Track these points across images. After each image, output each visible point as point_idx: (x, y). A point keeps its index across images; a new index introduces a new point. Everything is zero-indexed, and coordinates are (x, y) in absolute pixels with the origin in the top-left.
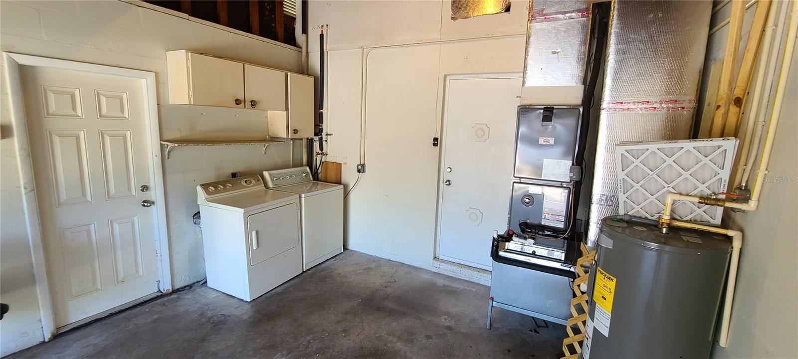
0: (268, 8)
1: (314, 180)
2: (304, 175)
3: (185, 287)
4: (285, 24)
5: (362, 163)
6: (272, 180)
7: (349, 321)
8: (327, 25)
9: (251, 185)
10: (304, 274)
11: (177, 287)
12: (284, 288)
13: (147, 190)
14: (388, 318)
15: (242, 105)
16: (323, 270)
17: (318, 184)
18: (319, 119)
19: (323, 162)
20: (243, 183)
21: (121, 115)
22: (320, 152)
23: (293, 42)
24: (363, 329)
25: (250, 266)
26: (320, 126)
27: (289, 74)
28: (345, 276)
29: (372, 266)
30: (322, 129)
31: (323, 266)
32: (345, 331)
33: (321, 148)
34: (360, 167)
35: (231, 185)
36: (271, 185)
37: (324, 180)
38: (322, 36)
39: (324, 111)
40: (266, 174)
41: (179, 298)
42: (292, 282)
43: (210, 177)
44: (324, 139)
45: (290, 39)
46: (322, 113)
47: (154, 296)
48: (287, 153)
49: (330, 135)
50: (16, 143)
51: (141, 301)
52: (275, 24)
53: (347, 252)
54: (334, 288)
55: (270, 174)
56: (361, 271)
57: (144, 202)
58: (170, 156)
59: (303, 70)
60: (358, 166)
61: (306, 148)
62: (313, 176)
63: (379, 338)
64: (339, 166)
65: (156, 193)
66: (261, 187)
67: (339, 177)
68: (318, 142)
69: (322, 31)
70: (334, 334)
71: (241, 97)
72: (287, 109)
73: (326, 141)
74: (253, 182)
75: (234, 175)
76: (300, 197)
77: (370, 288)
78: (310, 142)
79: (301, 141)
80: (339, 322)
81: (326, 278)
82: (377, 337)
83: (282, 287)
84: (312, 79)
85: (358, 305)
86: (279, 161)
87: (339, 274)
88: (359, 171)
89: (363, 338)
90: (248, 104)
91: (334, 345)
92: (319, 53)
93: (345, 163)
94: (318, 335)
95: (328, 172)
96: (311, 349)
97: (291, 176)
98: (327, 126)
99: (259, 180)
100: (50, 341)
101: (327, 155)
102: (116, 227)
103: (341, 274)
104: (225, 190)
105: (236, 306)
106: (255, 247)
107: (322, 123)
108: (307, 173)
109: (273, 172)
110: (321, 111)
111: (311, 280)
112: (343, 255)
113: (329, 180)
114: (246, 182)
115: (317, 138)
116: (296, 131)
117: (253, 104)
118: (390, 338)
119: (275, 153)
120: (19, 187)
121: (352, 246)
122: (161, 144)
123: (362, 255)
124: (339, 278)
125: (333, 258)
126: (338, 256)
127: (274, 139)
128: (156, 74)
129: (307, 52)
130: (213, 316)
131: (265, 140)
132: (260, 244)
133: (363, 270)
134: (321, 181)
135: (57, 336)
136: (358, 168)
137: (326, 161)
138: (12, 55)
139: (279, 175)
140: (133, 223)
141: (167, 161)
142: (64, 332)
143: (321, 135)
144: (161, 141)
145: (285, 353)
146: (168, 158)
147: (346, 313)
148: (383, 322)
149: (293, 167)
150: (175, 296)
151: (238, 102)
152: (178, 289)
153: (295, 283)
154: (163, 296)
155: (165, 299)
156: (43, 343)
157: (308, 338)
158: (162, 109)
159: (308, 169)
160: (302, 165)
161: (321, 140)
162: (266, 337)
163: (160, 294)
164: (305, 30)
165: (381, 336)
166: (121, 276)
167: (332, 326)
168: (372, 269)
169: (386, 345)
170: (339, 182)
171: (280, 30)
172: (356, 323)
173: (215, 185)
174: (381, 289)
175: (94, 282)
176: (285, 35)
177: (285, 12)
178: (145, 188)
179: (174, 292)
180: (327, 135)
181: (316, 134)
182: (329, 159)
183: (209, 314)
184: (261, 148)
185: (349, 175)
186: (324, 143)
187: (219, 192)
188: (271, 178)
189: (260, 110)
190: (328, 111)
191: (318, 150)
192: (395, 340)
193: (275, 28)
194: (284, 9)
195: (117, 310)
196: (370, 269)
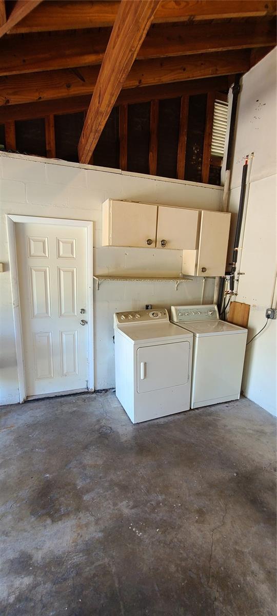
0: (196, 152)
1: (220, 319)
2: (210, 313)
3: (104, 390)
4: (211, 165)
5: (273, 308)
6: (177, 315)
7: (210, 500)
8: (253, 153)
9: (158, 317)
10: (191, 412)
11: (97, 389)
12: (167, 421)
13: (84, 313)
14: (262, 525)
15: (153, 244)
16: (210, 414)
17: (223, 325)
18: (232, 257)
19: (231, 302)
20: (151, 315)
21: (71, 256)
22: (230, 291)
23: (218, 182)
24: (224, 524)
25: (136, 392)
26: (232, 264)
27: (203, 212)
28: (230, 431)
29: (268, 429)
30: (235, 268)
31: (213, 409)
32: (201, 512)
33: (232, 288)
34: (269, 312)
35: (139, 316)
36: (175, 319)
37: (230, 321)
38: (245, 167)
39: (239, 249)
40: (173, 308)
41: (95, 398)
42: (177, 417)
43: (127, 307)
44: (236, 278)
45: (215, 179)
46: (237, 251)
47: (83, 391)
48: (197, 290)
49: (241, 274)
50: (10, 275)
51: (74, 392)
52: (201, 167)
53: (244, 400)
54: (213, 442)
55: (176, 310)
56: (251, 432)
57: (82, 321)
58: (99, 288)
59: (223, 207)
60: (268, 310)
61: (218, 286)
62: (220, 315)
63: (238, 554)
64: (247, 308)
65: (89, 316)
66: (167, 320)
67: (245, 319)
68: (229, 281)
69: (247, 161)
70: (187, 509)
71: (153, 238)
72: (197, 248)
73: (238, 280)
74: (160, 315)
75: (147, 307)
76: (194, 336)
77: (253, 461)
78: (222, 281)
79: (214, 279)
80: (199, 494)
81: (209, 425)
82: (236, 551)
83: (166, 420)
84: (229, 216)
85: (230, 480)
86: (190, 298)
87: (225, 426)
88: (268, 317)
89: (218, 540)
90: (159, 244)
91: (181, 527)
92: (241, 187)
93: (254, 306)
94: (170, 500)
95: (235, 313)
96: (156, 515)
97: (196, 313)
98: (240, 265)
99: (165, 314)
100: (22, 404)
101: (236, 294)
102: (64, 336)
103: (227, 426)
104: (134, 320)
105: (123, 423)
106: (142, 377)
107: (236, 262)
108: (215, 311)
109: (179, 308)
110: (236, 249)
111: (194, 421)
112: (237, 403)
113: (235, 321)
114: (153, 314)
115: (228, 277)
116: (204, 270)
117: (164, 243)
118: (255, 567)
119: (187, 290)
120: (11, 303)
121: (251, 394)
122: (94, 279)
123: (259, 410)
124: (223, 431)
125: (226, 402)
126: (233, 403)
127: (186, 277)
128: (94, 223)
129: (229, 189)
130: (104, 426)
131: (178, 278)
132: (147, 376)
133: (254, 430)
134: (227, 321)
135: (26, 402)
136: (267, 312)
137: (235, 302)
138: (9, 216)
139: (184, 311)
140: (74, 335)
141: (97, 292)
142: (31, 401)
143: (233, 273)
144: (94, 276)
145: (131, 503)
146: (98, 289)
147: (212, 486)
148: (254, 529)
149: (203, 304)
150: (94, 395)
151: (149, 242)
152: (98, 390)
153: (179, 419)
154: (87, 393)
155: (88, 396)
156: (19, 403)
157: (160, 498)
158: (97, 250)
159: (216, 307)
160: (212, 303)
161: (232, 279)
162: (126, 472)
163: (87, 390)
164: (229, 167)
165: (243, 553)
166: (65, 372)
167: (190, 495)
168: (266, 433)
169: (244, 574)
170: (245, 326)
171: (205, 172)
172: (217, 508)
173: (126, 314)
174: (269, 469)
175: (50, 373)
176: (209, 176)
177: (212, 154)
178: (83, 311)
179: (96, 392)
180: (239, 274)
181: (227, 273)
182: (239, 299)
183: (103, 422)
184: (173, 284)
185: (257, 319)
186: (235, 282)
187: (129, 321)
188: (176, 313)
189: (170, 249)
190: (243, 250)
191: (229, 289)
192: (262, 576)
193: (201, 170)
194: (212, 150)
195: (60, 394)
196: (262, 433)
